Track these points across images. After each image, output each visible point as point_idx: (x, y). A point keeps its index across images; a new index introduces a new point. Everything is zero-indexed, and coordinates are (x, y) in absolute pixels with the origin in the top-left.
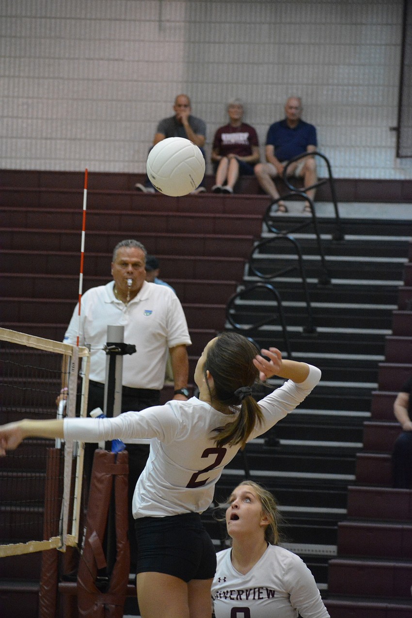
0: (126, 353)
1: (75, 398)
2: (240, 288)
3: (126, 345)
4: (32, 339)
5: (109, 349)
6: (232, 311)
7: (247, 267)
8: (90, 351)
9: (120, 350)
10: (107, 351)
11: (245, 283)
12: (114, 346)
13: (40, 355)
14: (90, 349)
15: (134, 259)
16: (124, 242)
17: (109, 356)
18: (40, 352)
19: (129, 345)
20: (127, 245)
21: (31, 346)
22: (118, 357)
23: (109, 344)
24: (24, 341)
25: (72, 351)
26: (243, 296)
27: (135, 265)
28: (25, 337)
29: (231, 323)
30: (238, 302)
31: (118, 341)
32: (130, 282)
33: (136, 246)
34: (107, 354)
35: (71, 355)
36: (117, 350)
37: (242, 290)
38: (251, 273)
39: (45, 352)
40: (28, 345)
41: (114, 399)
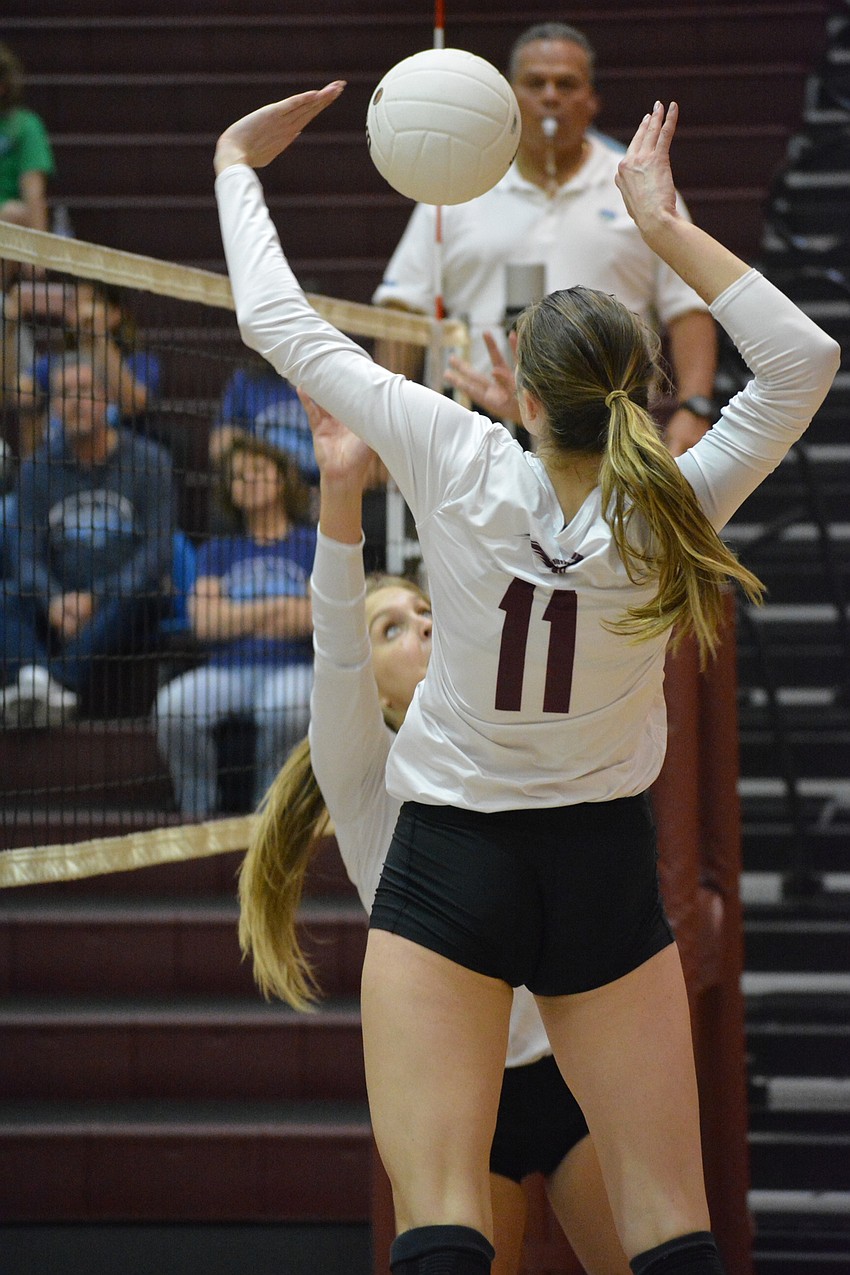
2: (797, 145)
6: (782, 205)
7: (813, 86)
8: (469, 330)
11: (811, 130)
14: (468, 327)
15: (561, 69)
16: (535, 30)
20: (543, 36)
26: (805, 164)
27: (564, 83)
29: (780, 235)
30: (796, 180)
32: (550, 126)
33: (566, 38)
37: (804, 151)
38: (826, 102)
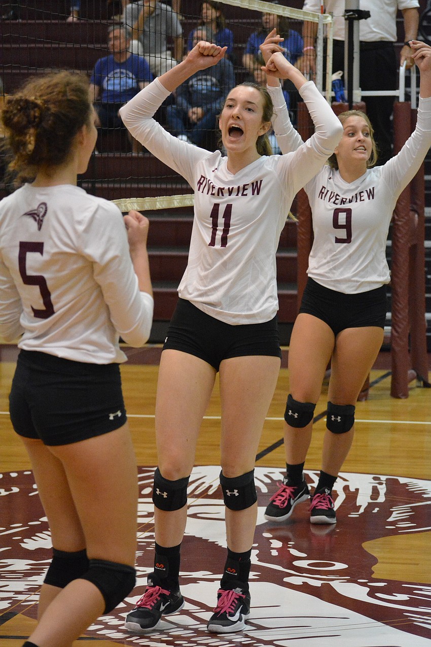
0: (362, 18)
1: (322, 59)
3: (362, 11)
4: (286, 9)
5: (348, 15)
8: (332, 18)
9: (357, 15)
10: (346, 17)
12: (351, 13)
13: (293, 23)
14: (332, 16)
17: (348, 21)
18: (292, 21)
19: (365, 11)
21: (286, 16)
22: (355, 22)
23: (347, 11)
24: (280, 12)
25: (318, 18)
28: (281, 9)
31: (354, 8)
34: (346, 19)
35: (317, 22)
36: (354, 16)
39: (296, 21)
40: (283, 15)
41: (353, 58)
